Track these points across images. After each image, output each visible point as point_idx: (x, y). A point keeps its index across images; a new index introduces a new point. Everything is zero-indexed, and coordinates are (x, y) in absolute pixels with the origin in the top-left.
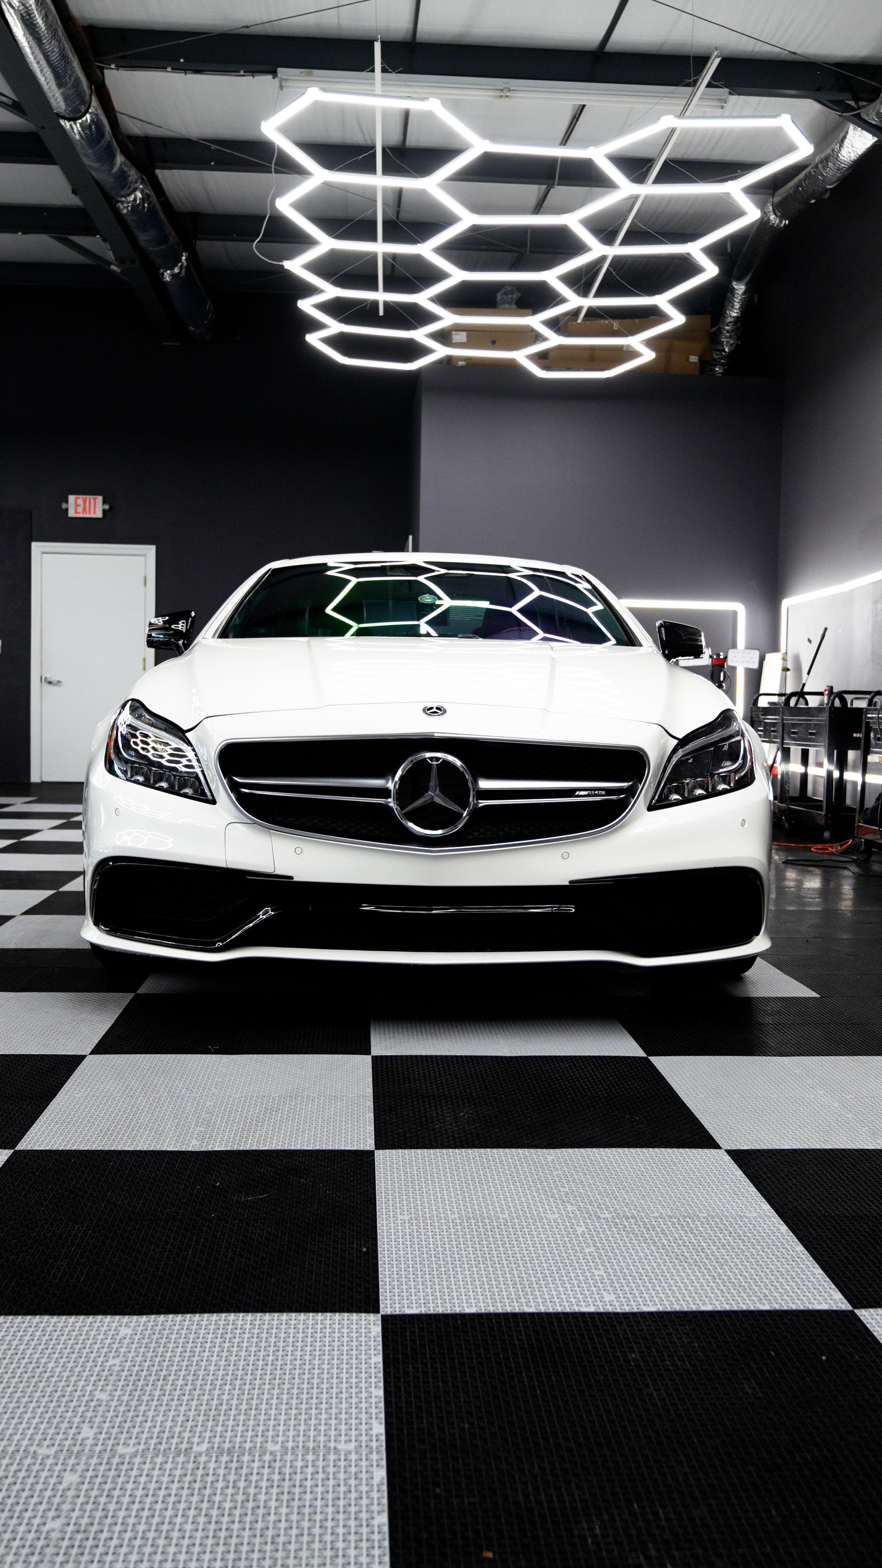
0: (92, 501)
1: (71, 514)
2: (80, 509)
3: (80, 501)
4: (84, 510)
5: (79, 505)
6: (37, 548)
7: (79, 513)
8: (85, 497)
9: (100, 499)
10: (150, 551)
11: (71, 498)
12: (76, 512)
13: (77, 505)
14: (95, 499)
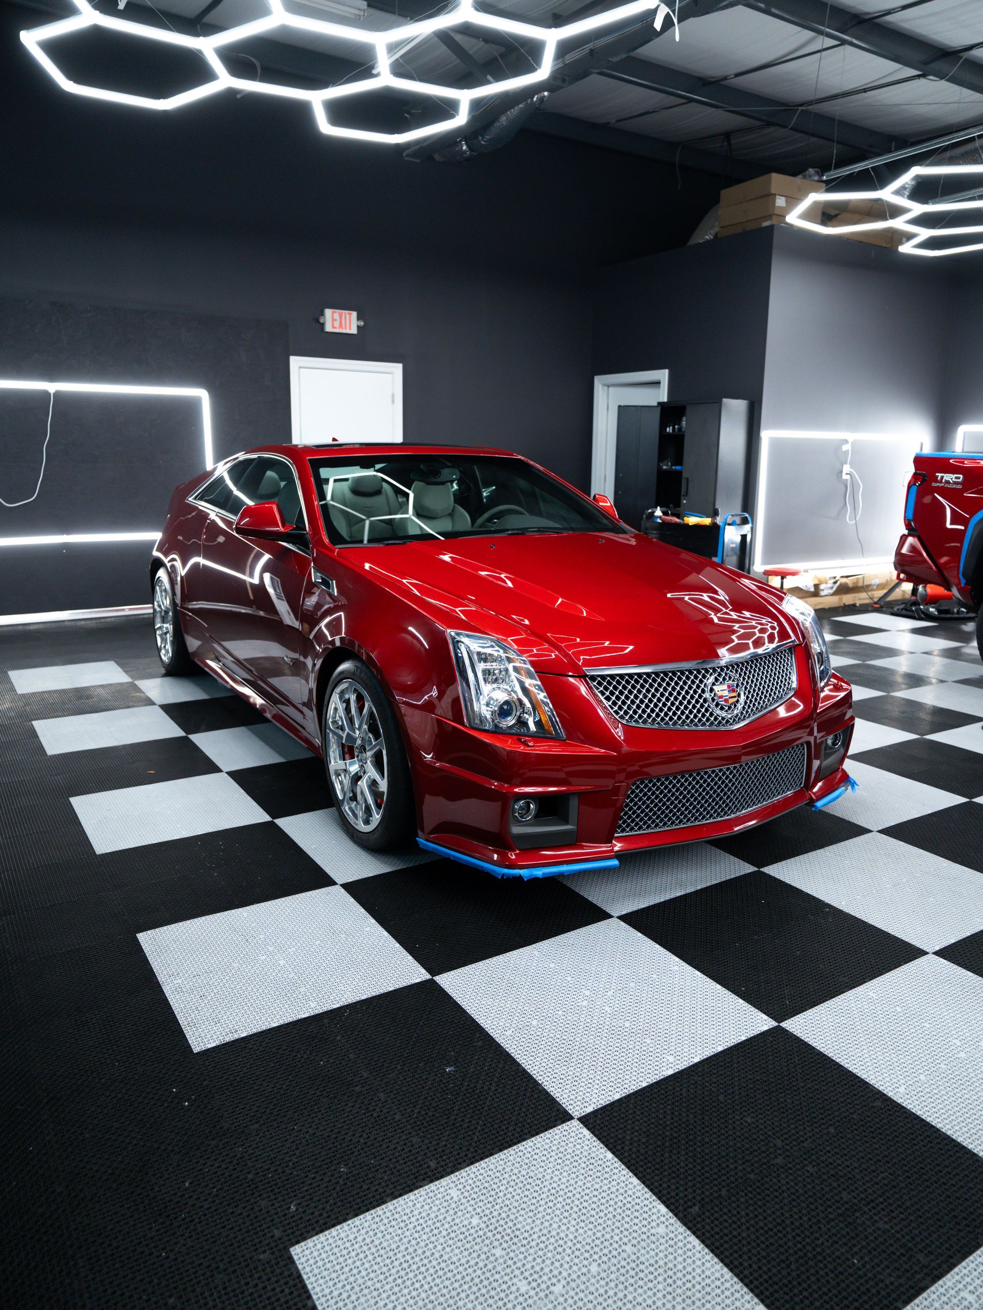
0: (348, 316)
1: (329, 328)
2: (337, 324)
3: (336, 316)
4: (341, 326)
5: (336, 320)
6: (295, 362)
7: (335, 328)
8: (341, 311)
9: (354, 314)
10: (397, 369)
11: (328, 312)
12: (333, 327)
13: (334, 320)
14: (350, 314)
